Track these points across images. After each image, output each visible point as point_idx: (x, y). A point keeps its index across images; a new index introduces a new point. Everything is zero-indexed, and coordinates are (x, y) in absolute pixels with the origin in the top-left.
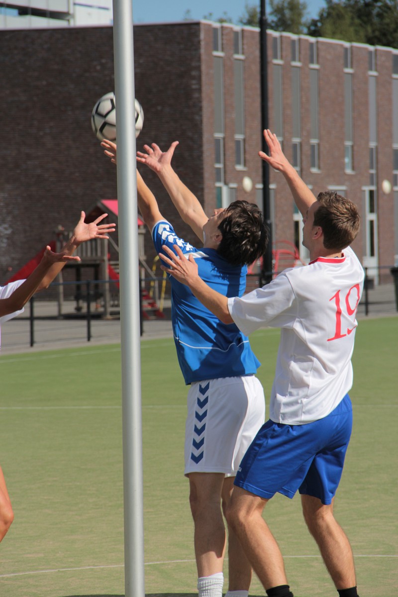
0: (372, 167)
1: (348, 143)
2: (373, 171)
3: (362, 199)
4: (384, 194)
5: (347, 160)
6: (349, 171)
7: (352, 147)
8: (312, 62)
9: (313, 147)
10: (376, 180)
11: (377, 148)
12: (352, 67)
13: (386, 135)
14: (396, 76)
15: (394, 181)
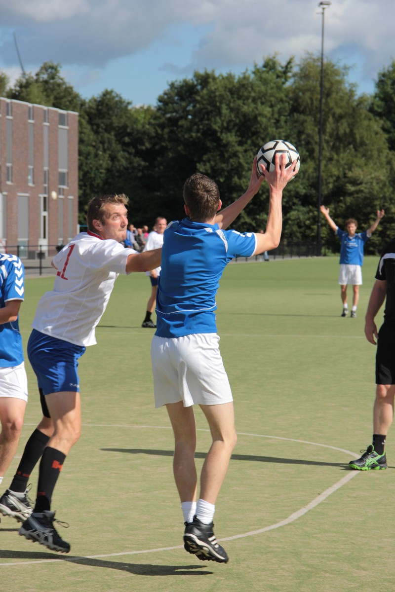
0: (45, 183)
1: (31, 167)
2: (46, 185)
3: (39, 202)
4: (53, 200)
5: (30, 177)
6: (31, 184)
7: (33, 169)
8: (8, 114)
9: (8, 168)
10: (48, 191)
11: (48, 171)
12: (33, 119)
13: (54, 163)
14: (61, 126)
15: (59, 192)
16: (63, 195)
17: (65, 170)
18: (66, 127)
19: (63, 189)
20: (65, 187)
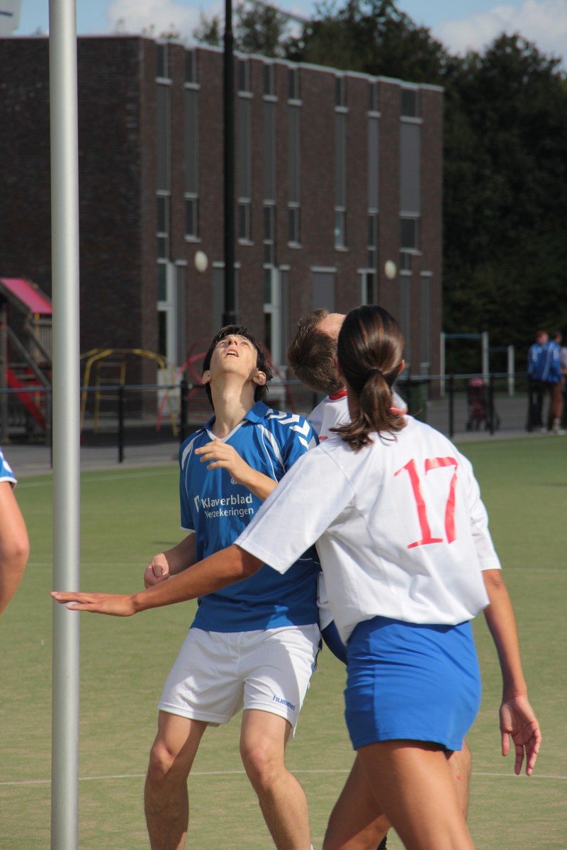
0: (371, 243)
1: (340, 209)
2: (372, 248)
3: (358, 286)
4: (387, 279)
5: (337, 232)
6: (340, 247)
7: (345, 214)
8: (292, 96)
9: (291, 212)
10: (377, 262)
11: (378, 215)
12: (346, 105)
13: (390, 197)
14: (405, 119)
15: (401, 262)
16: (410, 268)
17: (414, 215)
18: (417, 120)
19: (410, 255)
20: (413, 252)
